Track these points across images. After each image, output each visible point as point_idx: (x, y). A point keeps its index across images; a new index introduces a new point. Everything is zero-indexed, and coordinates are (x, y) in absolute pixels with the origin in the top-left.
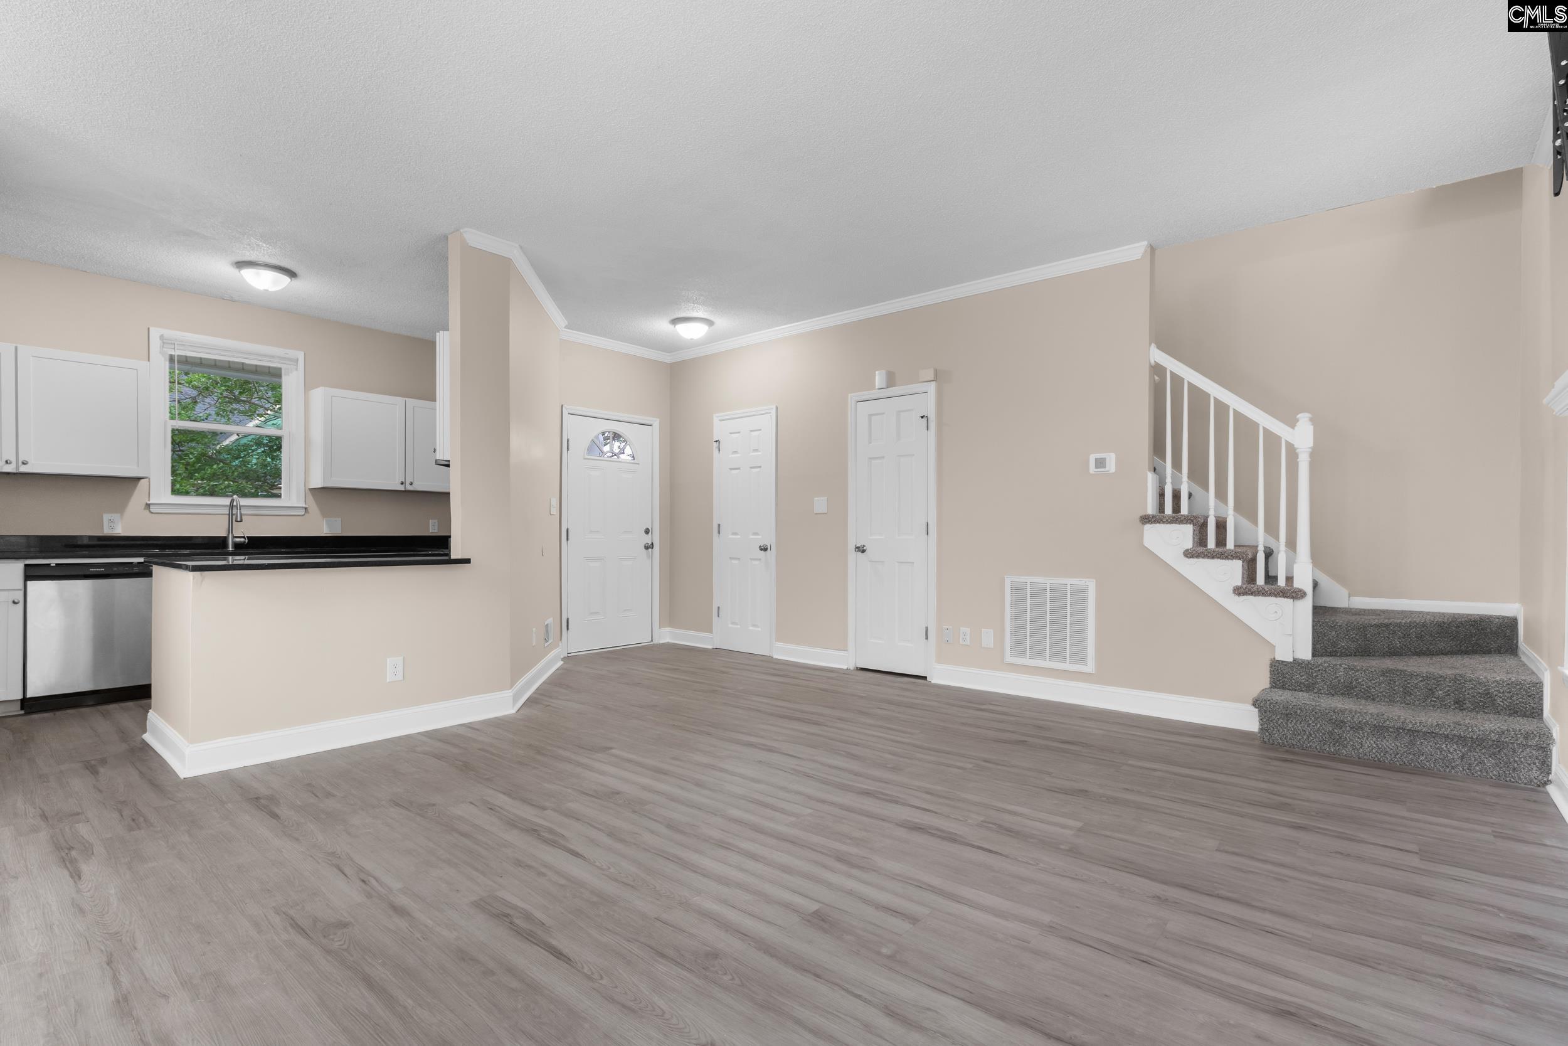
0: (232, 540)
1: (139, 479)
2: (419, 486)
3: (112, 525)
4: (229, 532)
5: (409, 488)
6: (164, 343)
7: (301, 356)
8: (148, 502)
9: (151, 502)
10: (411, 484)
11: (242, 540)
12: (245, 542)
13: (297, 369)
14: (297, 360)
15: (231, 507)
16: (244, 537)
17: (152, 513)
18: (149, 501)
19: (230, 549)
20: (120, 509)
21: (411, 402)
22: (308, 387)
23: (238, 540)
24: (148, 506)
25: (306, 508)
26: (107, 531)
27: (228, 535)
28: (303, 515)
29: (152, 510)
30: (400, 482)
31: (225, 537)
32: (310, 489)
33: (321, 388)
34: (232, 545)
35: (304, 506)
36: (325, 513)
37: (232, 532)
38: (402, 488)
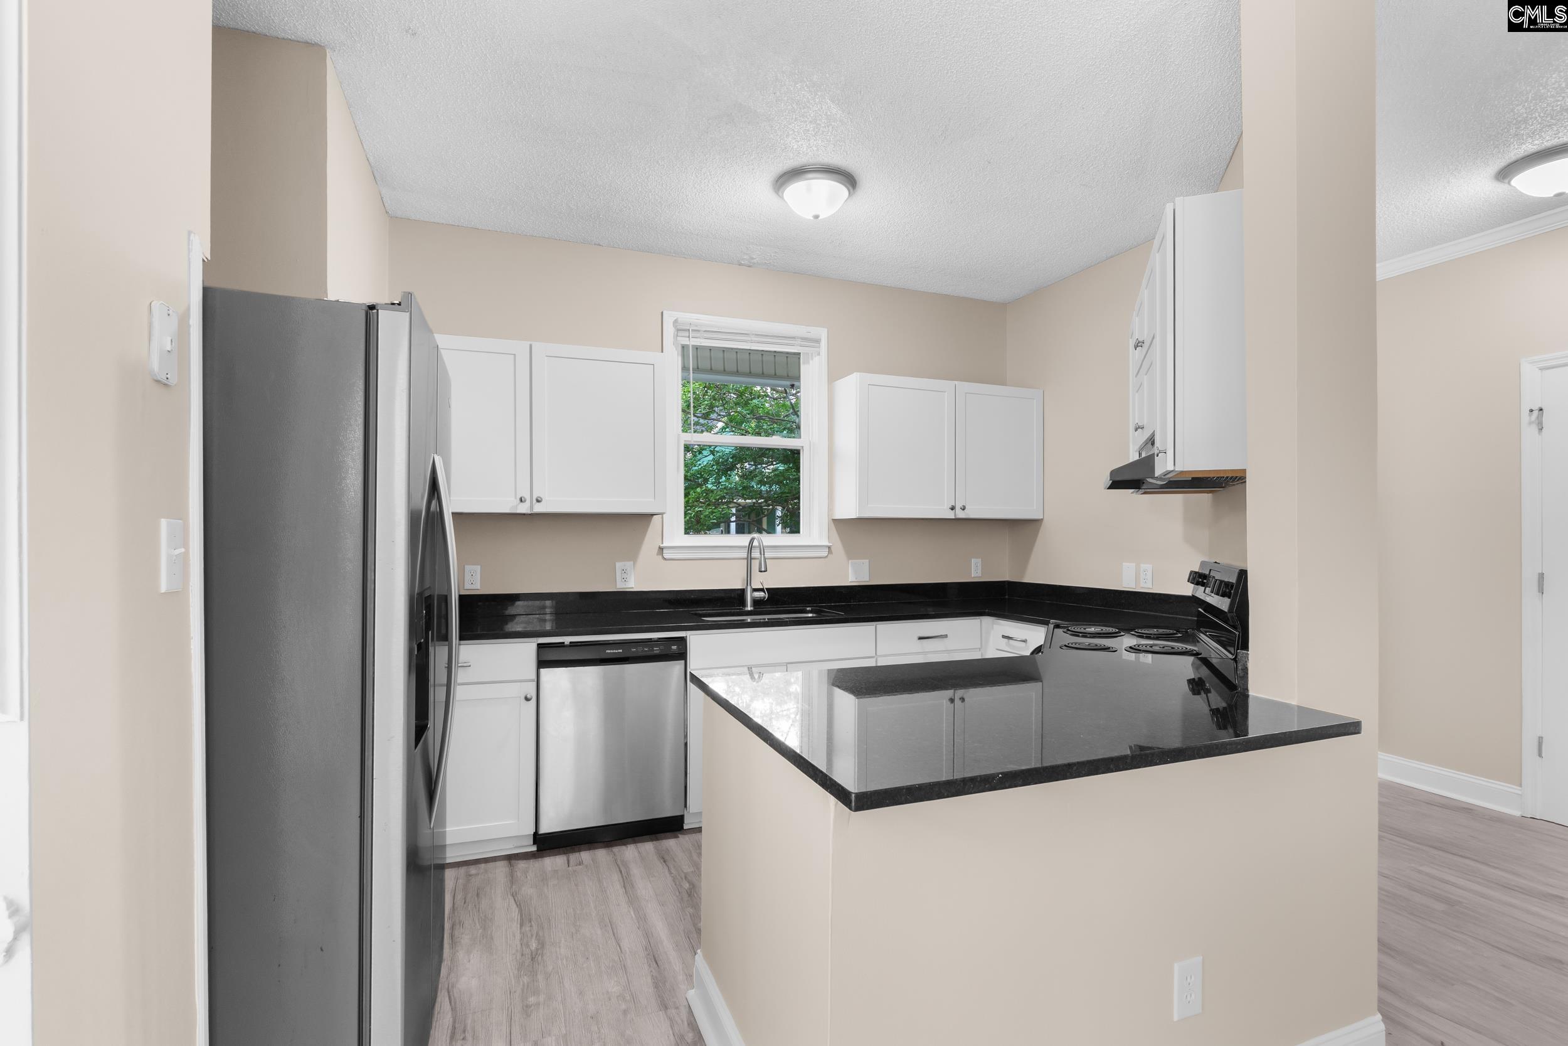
0: (751, 595)
1: (653, 515)
2: (973, 512)
3: (625, 576)
4: (747, 585)
5: (961, 515)
6: (678, 330)
7: (822, 333)
8: (661, 545)
9: (665, 544)
10: (964, 508)
11: (762, 594)
12: (765, 598)
13: (819, 354)
14: (818, 341)
15: (750, 548)
16: (762, 590)
17: (665, 559)
18: (662, 543)
19: (749, 608)
20: (632, 555)
21: (964, 387)
22: (834, 375)
23: (758, 594)
24: (661, 549)
25: (829, 548)
26: (620, 586)
27: (747, 587)
28: (826, 557)
29: (665, 556)
30: (950, 506)
31: (744, 589)
32: (833, 519)
33: (855, 373)
34: (751, 602)
35: (827, 544)
36: (851, 554)
37: (750, 585)
38: (950, 515)
